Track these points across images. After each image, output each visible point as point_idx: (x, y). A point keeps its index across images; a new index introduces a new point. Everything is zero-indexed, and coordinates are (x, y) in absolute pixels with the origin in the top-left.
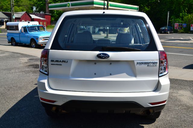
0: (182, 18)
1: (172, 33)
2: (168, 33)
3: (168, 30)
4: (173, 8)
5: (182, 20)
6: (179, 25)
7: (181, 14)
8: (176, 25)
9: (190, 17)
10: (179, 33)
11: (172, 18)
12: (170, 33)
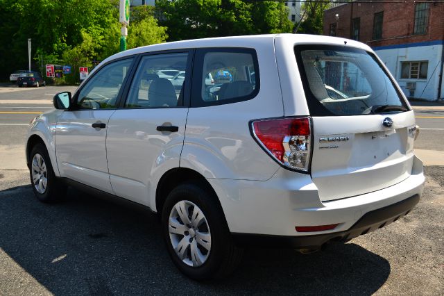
0: (60, 53)
1: (43, 85)
2: (36, 86)
3: (36, 80)
4: (37, 32)
5: (60, 57)
6: (56, 68)
7: (56, 45)
8: (49, 68)
9: (77, 52)
10: (57, 85)
11: (39, 53)
12: (40, 86)
